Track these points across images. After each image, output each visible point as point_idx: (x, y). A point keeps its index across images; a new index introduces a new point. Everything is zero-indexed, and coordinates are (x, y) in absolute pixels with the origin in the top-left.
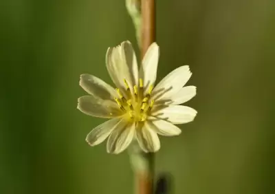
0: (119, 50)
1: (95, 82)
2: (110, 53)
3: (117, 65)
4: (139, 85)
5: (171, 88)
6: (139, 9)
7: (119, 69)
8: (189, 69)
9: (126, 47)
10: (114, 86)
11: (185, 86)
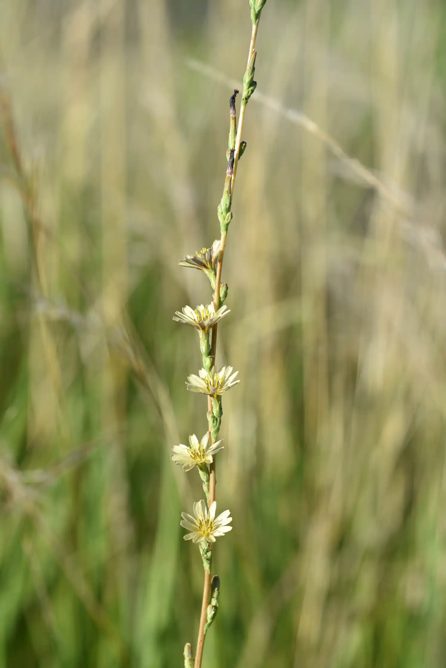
0: (199, 503)
1: (188, 516)
2: (196, 504)
3: (198, 510)
4: (207, 519)
5: (222, 520)
6: (209, 489)
7: (199, 512)
8: (229, 511)
9: (202, 503)
10: (196, 519)
11: (228, 517)
